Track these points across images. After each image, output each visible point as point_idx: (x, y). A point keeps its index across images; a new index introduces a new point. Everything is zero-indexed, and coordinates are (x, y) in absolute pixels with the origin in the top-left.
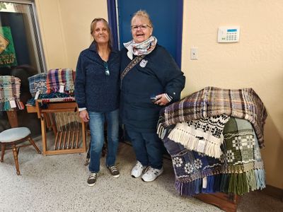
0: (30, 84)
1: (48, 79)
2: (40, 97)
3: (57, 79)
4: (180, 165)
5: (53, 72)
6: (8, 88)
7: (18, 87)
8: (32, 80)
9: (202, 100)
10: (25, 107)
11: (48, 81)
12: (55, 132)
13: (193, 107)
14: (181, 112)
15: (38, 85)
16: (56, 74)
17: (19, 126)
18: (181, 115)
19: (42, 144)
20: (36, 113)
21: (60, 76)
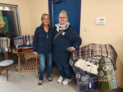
0: (14, 41)
1: (22, 39)
2: (18, 47)
3: (26, 39)
4: (79, 78)
5: (25, 36)
6: (5, 43)
7: (9, 42)
8: (15, 39)
9: (89, 49)
10: (12, 51)
11: (22, 40)
12: (24, 62)
13: (85, 52)
14: (80, 54)
15: (18, 42)
16: (26, 37)
17: (9, 59)
18: (80, 55)
19: (18, 67)
20: (17, 54)
21: (27, 38)
